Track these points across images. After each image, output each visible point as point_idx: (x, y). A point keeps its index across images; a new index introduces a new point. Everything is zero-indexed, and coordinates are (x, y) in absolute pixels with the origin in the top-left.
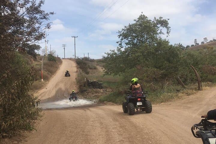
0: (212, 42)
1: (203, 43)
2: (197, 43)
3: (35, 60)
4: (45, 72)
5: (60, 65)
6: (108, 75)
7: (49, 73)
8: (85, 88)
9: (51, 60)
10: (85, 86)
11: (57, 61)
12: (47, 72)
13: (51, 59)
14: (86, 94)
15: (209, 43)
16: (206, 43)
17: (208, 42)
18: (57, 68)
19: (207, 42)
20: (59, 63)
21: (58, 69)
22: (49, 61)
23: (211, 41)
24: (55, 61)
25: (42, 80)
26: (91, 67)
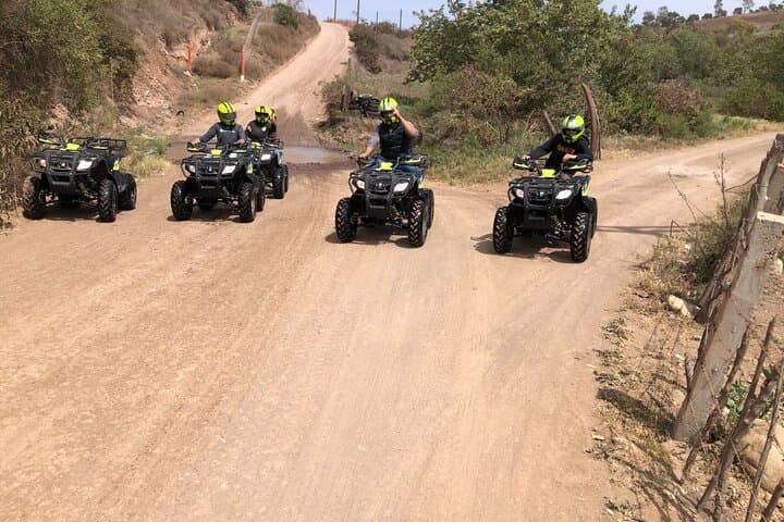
0: (766, 13)
1: (738, 11)
2: (720, 11)
3: (240, 19)
4: (258, 55)
5: (310, 39)
6: (417, 81)
7: (269, 60)
8: (339, 114)
9: (285, 21)
10: (341, 108)
11: (301, 27)
12: (265, 55)
13: (284, 18)
14: (343, 130)
15: (756, 15)
16: (747, 12)
17: (754, 9)
18: (297, 47)
19: (751, 11)
20: (308, 33)
21: (299, 50)
22: (275, 25)
23: (763, 9)
24: (295, 25)
25: (242, 77)
26: (394, 52)
